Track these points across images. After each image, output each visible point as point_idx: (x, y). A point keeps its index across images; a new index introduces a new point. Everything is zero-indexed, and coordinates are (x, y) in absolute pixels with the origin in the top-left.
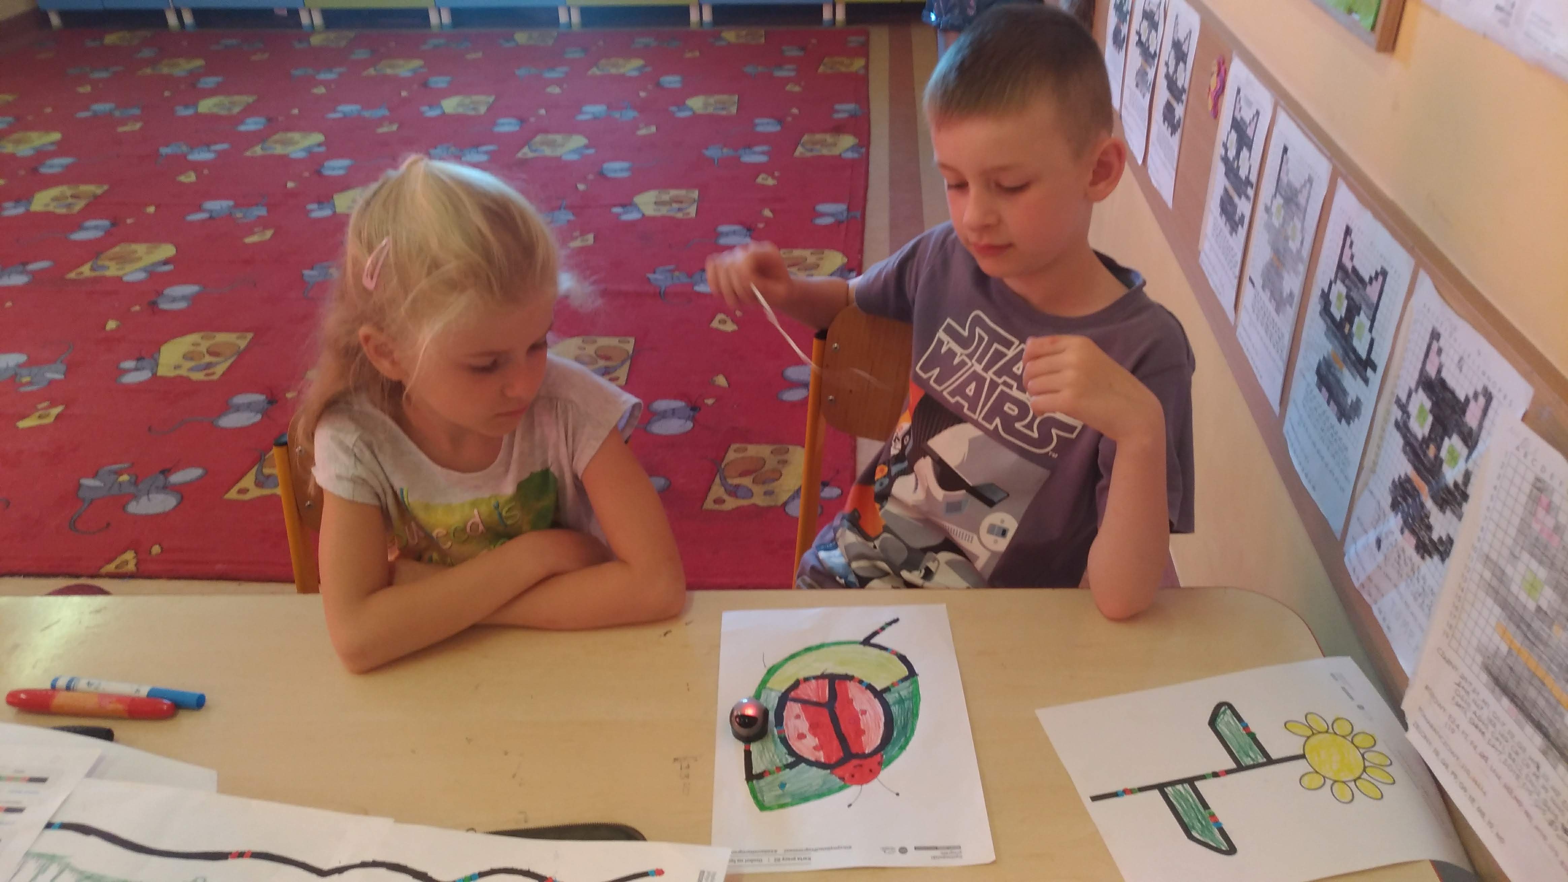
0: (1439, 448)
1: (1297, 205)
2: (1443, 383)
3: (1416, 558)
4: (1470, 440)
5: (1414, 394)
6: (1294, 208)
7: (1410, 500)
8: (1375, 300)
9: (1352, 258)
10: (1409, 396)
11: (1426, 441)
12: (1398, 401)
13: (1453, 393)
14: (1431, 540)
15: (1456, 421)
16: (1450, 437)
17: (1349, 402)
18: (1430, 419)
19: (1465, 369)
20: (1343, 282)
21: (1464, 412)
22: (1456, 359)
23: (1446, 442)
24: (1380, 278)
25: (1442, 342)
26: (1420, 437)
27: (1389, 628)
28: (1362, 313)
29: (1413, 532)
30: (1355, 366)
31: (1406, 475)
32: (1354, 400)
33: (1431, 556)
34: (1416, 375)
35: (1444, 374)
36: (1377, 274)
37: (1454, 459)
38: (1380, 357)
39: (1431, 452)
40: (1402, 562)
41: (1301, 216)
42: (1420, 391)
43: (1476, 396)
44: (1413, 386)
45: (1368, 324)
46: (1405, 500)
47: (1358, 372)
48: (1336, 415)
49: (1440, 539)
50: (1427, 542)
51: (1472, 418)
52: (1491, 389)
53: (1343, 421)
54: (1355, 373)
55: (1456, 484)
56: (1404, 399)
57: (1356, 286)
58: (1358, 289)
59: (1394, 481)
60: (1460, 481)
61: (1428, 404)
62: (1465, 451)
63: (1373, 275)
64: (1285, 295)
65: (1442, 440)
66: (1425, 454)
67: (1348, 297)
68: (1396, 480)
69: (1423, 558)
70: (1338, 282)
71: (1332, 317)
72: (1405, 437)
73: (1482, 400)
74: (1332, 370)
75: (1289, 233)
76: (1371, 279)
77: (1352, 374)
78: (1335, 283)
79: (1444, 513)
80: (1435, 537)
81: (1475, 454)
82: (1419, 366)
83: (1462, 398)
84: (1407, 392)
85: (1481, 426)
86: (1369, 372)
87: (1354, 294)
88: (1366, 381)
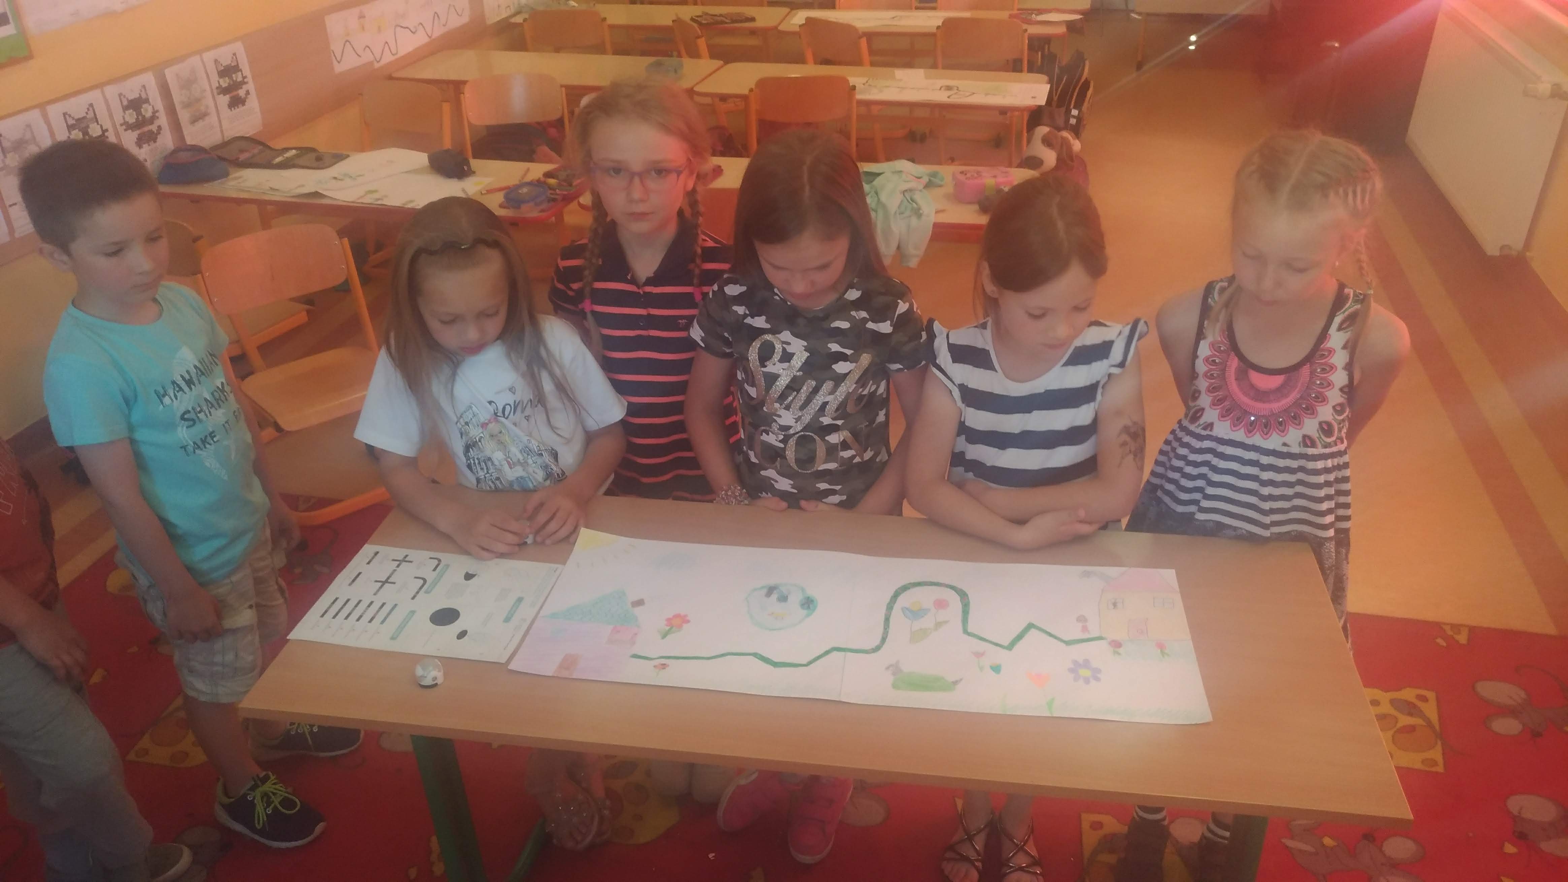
1: (26, 141)
2: (132, 101)
4: (147, 101)
5: (126, 116)
6: (24, 145)
7: (143, 138)
8: (93, 115)
9: (73, 118)
10: (124, 118)
11: (137, 119)
12: (121, 125)
13: (136, 99)
15: (141, 102)
16: (143, 108)
18: (134, 112)
20: (75, 129)
21: (141, 98)
24: (91, 109)
26: (134, 121)
36: (88, 109)
37: (146, 110)
38: (107, 125)
39: (140, 117)
41: (32, 141)
42: (127, 112)
43: (141, 91)
51: (144, 96)
58: (83, 122)
59: (136, 143)
62: (148, 104)
63: (86, 110)
66: (139, 122)
67: (79, 131)
70: (72, 132)
72: (130, 128)
76: (87, 113)
83: (138, 96)
85: (147, 95)
86: (106, 134)
87: (82, 125)
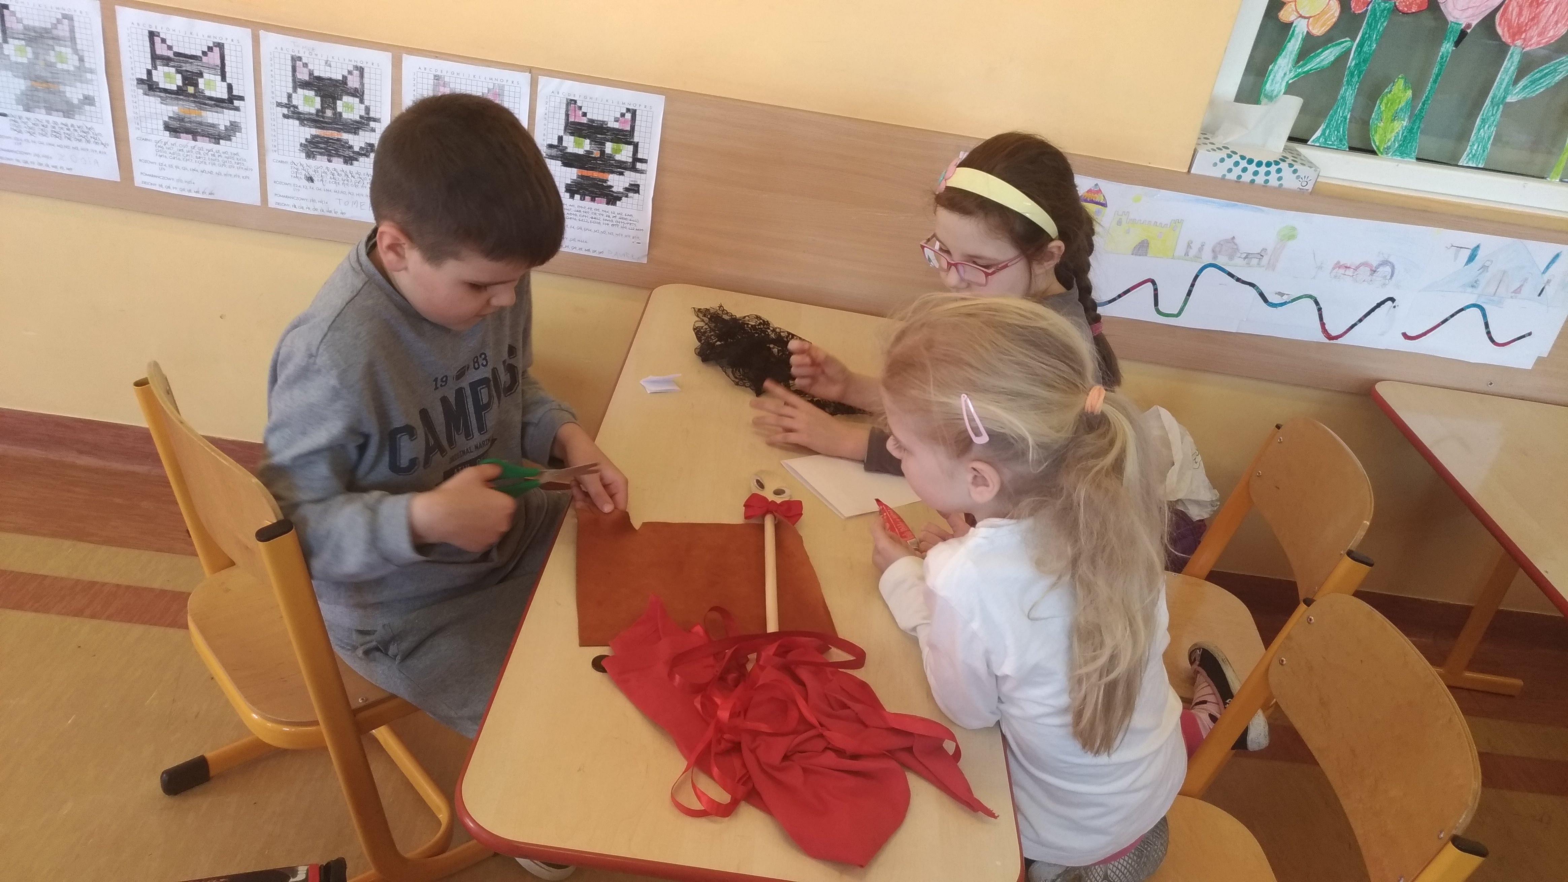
0: (335, 109)
1: (56, 38)
2: (319, 78)
3: (347, 168)
6: (51, 42)
7: (322, 146)
8: (218, 62)
13: (330, 79)
14: (354, 152)
15: (341, 90)
16: (341, 99)
17: (222, 128)
19: (333, 64)
20: (167, 65)
22: (323, 63)
23: (339, 102)
25: (304, 60)
27: (342, 213)
28: (205, 75)
29: (339, 156)
30: (217, 106)
31: (311, 135)
32: (228, 124)
33: (357, 160)
34: (290, 85)
35: (316, 74)
38: (245, 90)
40: (336, 176)
41: (69, 43)
44: (290, 91)
45: (219, 78)
46: (317, 147)
47: (223, 107)
48: (210, 142)
49: (361, 148)
50: (352, 155)
52: (359, 65)
53: (221, 141)
54: (219, 109)
55: (361, 117)
56: (285, 101)
57: (186, 62)
58: (191, 63)
60: (363, 113)
61: (312, 93)
62: (357, 100)
64: (76, 102)
65: (335, 104)
66: (323, 117)
67: (178, 72)
68: (304, 142)
69: (351, 164)
70: (159, 68)
71: (165, 91)
72: (298, 119)
73: (356, 73)
74: (186, 120)
75: (53, 60)
77: (217, 112)
78: (156, 69)
79: (358, 134)
80: (356, 149)
81: (366, 97)
82: (290, 79)
84: (286, 95)
85: (362, 84)
86: (236, 103)
87: (187, 67)
88: (237, 109)
